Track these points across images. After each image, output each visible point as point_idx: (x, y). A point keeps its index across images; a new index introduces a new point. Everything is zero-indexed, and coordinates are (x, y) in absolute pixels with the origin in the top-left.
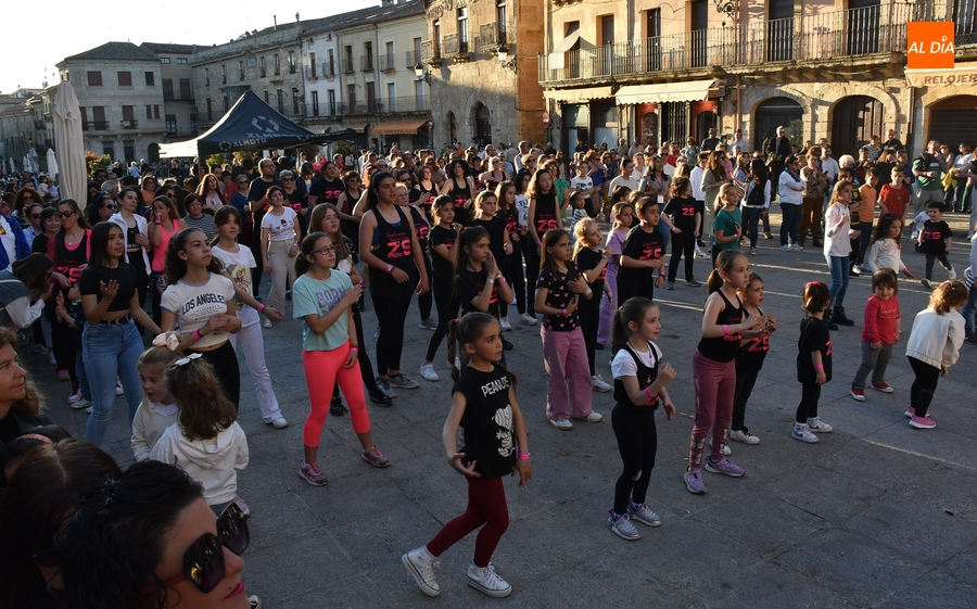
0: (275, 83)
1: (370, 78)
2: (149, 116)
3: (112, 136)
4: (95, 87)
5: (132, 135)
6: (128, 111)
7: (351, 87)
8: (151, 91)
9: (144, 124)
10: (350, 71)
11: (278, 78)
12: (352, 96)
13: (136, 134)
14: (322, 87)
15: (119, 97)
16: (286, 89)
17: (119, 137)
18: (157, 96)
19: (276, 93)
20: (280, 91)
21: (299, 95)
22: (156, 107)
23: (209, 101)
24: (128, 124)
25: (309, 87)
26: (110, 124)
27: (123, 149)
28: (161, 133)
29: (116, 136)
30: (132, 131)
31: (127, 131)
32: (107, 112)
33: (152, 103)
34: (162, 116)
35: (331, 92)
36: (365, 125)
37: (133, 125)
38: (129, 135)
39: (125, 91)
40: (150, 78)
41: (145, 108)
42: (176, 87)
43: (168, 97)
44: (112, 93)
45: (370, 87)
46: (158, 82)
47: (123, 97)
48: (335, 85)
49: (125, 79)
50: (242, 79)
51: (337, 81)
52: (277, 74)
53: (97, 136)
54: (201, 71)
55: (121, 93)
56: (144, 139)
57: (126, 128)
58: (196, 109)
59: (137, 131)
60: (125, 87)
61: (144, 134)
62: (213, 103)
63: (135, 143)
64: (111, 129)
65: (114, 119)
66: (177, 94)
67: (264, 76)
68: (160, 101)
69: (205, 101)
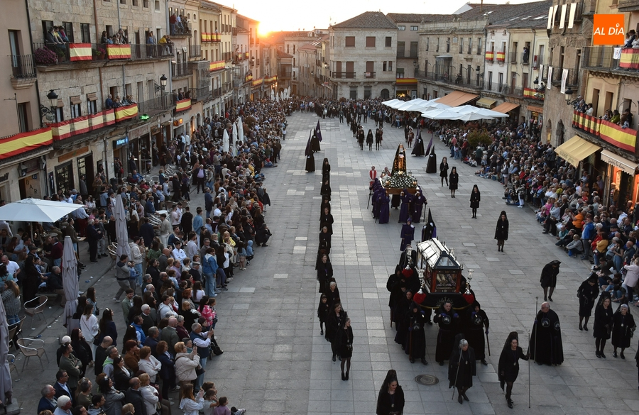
0: (467, 60)
1: (526, 70)
2: (384, 69)
3: (357, 83)
4: (349, 48)
5: (371, 82)
6: (370, 65)
7: (514, 74)
8: (388, 51)
9: (380, 75)
10: (514, 62)
11: (469, 57)
12: (513, 81)
13: (374, 82)
14: (496, 69)
15: (365, 55)
16: (474, 67)
17: (362, 83)
18: (392, 55)
19: (467, 67)
20: (469, 66)
21: (481, 72)
22: (391, 63)
23: (427, 61)
24: (369, 74)
25: (488, 67)
26: (357, 74)
27: (363, 92)
28: (391, 82)
29: (359, 83)
30: (371, 80)
31: (368, 80)
32: (355, 65)
33: (388, 60)
34: (394, 69)
35: (501, 74)
36: (518, 105)
37: (372, 75)
38: (368, 82)
39: (371, 51)
40: (388, 41)
41: (382, 64)
42: (407, 48)
43: (400, 56)
44: (360, 52)
45: (525, 76)
46: (394, 44)
47: (368, 55)
48: (504, 69)
49: (371, 42)
50: (448, 51)
51: (506, 67)
52: (469, 53)
53: (347, 83)
54: (424, 38)
55: (367, 52)
56: (379, 85)
57: (367, 77)
58: (418, 66)
59: (375, 80)
60: (370, 48)
61: (379, 83)
62: (429, 65)
63: (373, 88)
64: (357, 78)
65: (360, 71)
66: (407, 54)
67: (461, 53)
68: (394, 59)
69: (424, 62)
